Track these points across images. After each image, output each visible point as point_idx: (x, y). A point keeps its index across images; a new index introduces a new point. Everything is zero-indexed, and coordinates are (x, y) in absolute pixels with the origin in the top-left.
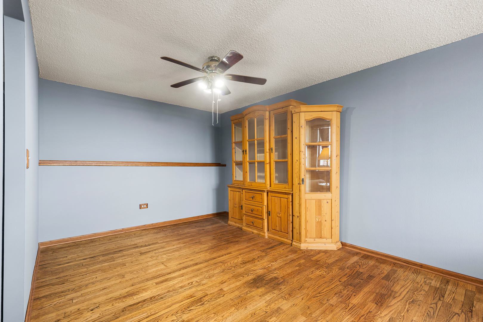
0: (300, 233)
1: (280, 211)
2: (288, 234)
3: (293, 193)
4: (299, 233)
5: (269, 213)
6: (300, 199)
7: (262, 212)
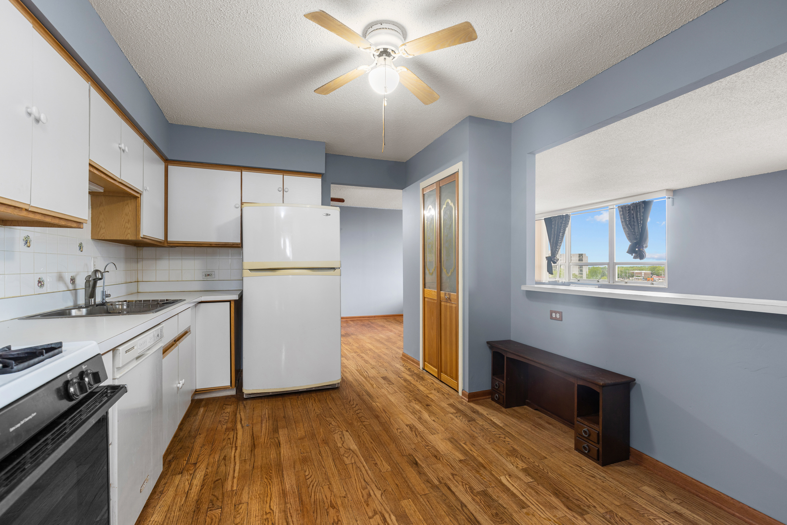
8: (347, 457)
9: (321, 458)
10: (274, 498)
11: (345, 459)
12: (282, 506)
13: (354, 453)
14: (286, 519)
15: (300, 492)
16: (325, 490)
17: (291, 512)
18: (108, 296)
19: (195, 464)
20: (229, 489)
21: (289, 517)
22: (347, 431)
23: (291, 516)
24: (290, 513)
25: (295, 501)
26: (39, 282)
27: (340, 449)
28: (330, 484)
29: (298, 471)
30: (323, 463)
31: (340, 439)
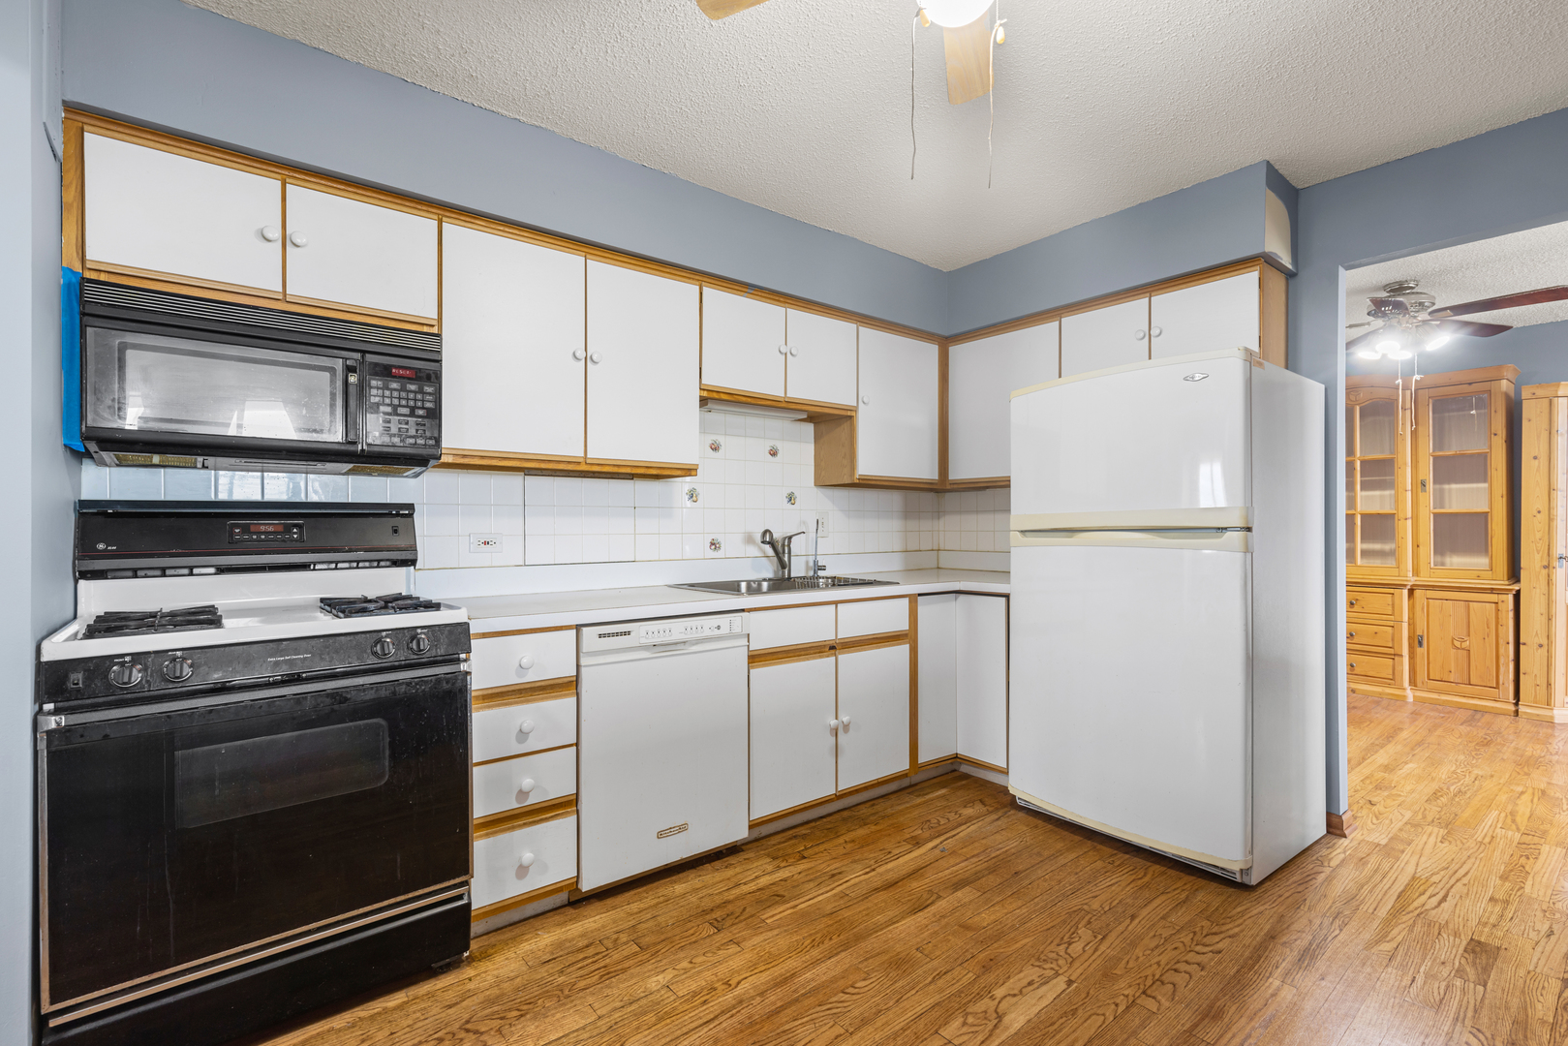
0: (1549, 684)
1: (1465, 632)
2: (1497, 687)
3: (1518, 592)
4: (1545, 685)
5: (1417, 641)
6: (1549, 602)
7: (1395, 638)
8: (964, 1024)
9: (927, 982)
10: (764, 975)
11: (956, 1023)
12: (752, 993)
13: (992, 1031)
14: (723, 1012)
15: (801, 999)
16: (828, 1033)
17: (742, 1011)
18: (823, 568)
19: (804, 858)
20: (763, 917)
21: (728, 1015)
22: (1070, 983)
23: (732, 1016)
24: (739, 1011)
25: (774, 1003)
26: (712, 544)
27: (986, 1000)
28: (851, 1034)
29: (859, 969)
30: (913, 992)
31: (1025, 982)
